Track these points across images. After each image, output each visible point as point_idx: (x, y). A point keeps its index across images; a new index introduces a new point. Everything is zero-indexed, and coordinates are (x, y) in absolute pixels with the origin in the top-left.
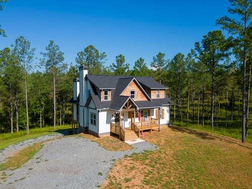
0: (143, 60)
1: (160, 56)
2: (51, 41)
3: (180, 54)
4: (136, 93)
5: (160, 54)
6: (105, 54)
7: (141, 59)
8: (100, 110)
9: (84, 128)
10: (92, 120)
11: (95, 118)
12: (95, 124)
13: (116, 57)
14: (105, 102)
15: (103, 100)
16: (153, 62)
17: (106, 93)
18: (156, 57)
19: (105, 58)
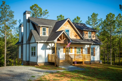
0: (79, 18)
1: (94, 16)
2: (3, 2)
3: (111, 14)
4: (70, 32)
5: (94, 14)
6: (47, 11)
7: (77, 17)
8: (39, 42)
9: (26, 61)
10: (32, 52)
11: (35, 50)
12: (35, 55)
13: (57, 17)
14: (43, 37)
15: (41, 35)
16: (88, 20)
17: (44, 30)
18: (91, 17)
19: (47, 15)
